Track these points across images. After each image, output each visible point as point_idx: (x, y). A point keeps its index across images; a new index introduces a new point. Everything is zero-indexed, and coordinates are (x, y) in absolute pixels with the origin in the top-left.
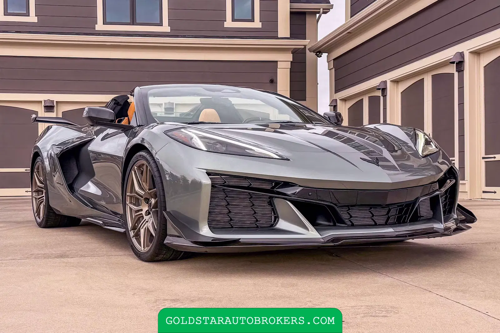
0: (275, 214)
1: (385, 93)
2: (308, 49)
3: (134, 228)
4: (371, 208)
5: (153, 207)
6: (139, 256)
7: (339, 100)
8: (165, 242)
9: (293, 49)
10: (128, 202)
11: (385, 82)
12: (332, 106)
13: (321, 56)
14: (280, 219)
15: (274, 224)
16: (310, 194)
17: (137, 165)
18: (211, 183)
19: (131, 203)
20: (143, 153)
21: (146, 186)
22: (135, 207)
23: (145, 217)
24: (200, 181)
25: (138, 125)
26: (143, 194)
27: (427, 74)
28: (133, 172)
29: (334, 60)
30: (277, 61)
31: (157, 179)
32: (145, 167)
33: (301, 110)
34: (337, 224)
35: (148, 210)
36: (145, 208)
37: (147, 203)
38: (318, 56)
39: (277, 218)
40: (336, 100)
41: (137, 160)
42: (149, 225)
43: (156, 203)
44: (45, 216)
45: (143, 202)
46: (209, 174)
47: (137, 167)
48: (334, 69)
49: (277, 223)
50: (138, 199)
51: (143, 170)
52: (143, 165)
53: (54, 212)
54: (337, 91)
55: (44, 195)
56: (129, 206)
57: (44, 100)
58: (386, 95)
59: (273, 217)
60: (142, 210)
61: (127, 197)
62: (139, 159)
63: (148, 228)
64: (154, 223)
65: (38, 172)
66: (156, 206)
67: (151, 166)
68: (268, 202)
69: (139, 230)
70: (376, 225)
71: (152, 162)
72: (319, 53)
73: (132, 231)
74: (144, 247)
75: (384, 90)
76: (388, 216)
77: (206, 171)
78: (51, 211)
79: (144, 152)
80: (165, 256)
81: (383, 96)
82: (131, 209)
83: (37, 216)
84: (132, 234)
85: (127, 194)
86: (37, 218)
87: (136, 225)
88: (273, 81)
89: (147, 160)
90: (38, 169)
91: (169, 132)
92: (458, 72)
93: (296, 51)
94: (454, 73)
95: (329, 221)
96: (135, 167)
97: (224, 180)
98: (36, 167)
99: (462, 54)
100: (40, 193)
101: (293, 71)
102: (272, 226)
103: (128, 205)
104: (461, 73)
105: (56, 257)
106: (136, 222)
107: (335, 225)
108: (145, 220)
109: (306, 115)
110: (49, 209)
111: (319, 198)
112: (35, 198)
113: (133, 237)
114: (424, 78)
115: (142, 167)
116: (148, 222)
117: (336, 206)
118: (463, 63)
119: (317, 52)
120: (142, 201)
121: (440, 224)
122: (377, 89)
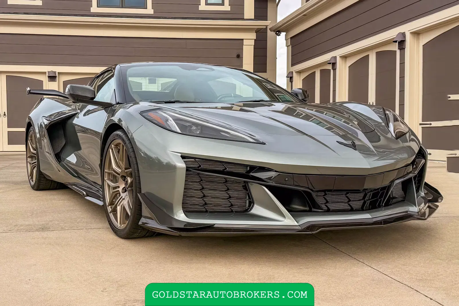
0: (249, 198)
1: (335, 67)
2: (269, 29)
3: (111, 203)
4: (347, 193)
5: (129, 186)
6: (116, 232)
7: (295, 72)
8: (140, 223)
9: (257, 29)
10: (106, 178)
11: (335, 58)
12: (289, 77)
13: (280, 35)
14: (255, 205)
15: (249, 209)
16: (287, 179)
17: (114, 144)
18: (185, 167)
19: (109, 179)
20: (119, 132)
21: (122, 164)
22: (113, 184)
23: (122, 194)
24: (174, 164)
25: (117, 102)
26: (119, 171)
27: (371, 51)
28: (111, 150)
29: (291, 38)
30: (243, 39)
31: (132, 160)
32: (121, 146)
33: (263, 83)
34: (313, 210)
35: (124, 187)
36: (122, 186)
37: (124, 181)
38: (277, 35)
39: (251, 203)
40: (292, 72)
41: (114, 139)
42: (125, 203)
43: (132, 182)
44: (36, 181)
45: (120, 180)
46: (183, 157)
47: (115, 146)
48: (291, 46)
49: (251, 208)
50: (116, 177)
51: (120, 149)
52: (120, 144)
53: (45, 177)
54: (293, 65)
55: (36, 161)
56: (108, 182)
57: (48, 72)
58: (336, 69)
59: (247, 201)
60: (119, 187)
61: (105, 173)
62: (115, 138)
63: (124, 206)
64: (129, 202)
65: (31, 140)
66: (131, 185)
67: (127, 146)
68: (243, 186)
69: (116, 207)
70: (352, 211)
71: (127, 142)
72: (278, 32)
73: (110, 206)
74: (120, 224)
75: (334, 64)
76: (365, 201)
77: (180, 155)
78: (42, 176)
79: (121, 132)
80: (140, 234)
81: (333, 70)
82: (109, 186)
83: (31, 179)
84: (109, 209)
85: (105, 170)
86: (31, 181)
87: (114, 200)
88: (239, 56)
89: (123, 140)
90: (31, 137)
91: (144, 113)
92: (400, 50)
93: (259, 31)
94: (396, 51)
95: (305, 206)
96: (113, 146)
97: (198, 163)
98: (30, 135)
99: (404, 34)
100: (34, 158)
101: (256, 48)
102: (247, 210)
103: (105, 180)
104: (402, 51)
105: (37, 230)
106: (114, 198)
107: (310, 211)
108: (122, 197)
109: (268, 88)
110: (40, 174)
111: (295, 184)
112: (29, 163)
113: (111, 212)
114: (369, 55)
115: (119, 145)
116: (124, 199)
117: (313, 191)
118: (405, 43)
119: (277, 32)
120: (119, 178)
121: (413, 207)
122: (328, 63)
